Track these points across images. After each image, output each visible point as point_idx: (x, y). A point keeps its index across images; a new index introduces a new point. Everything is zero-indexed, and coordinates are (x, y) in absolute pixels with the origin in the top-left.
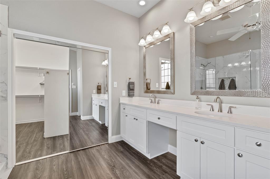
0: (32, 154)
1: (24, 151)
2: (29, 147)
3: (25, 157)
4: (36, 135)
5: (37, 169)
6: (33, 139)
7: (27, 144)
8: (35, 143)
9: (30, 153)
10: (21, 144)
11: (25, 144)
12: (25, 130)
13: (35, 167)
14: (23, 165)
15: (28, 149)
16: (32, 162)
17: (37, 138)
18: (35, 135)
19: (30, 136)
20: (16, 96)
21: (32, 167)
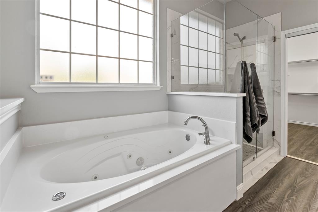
0: (305, 155)
1: (298, 149)
2: (303, 148)
3: (297, 155)
4: (314, 140)
5: (306, 169)
6: (310, 143)
7: (302, 145)
8: (311, 147)
9: (302, 153)
10: (295, 143)
11: (299, 144)
12: (302, 131)
13: (305, 167)
14: (294, 159)
15: (301, 149)
16: (303, 162)
17: (314, 143)
18: (312, 140)
19: (306, 138)
20: (288, 93)
21: (301, 165)
